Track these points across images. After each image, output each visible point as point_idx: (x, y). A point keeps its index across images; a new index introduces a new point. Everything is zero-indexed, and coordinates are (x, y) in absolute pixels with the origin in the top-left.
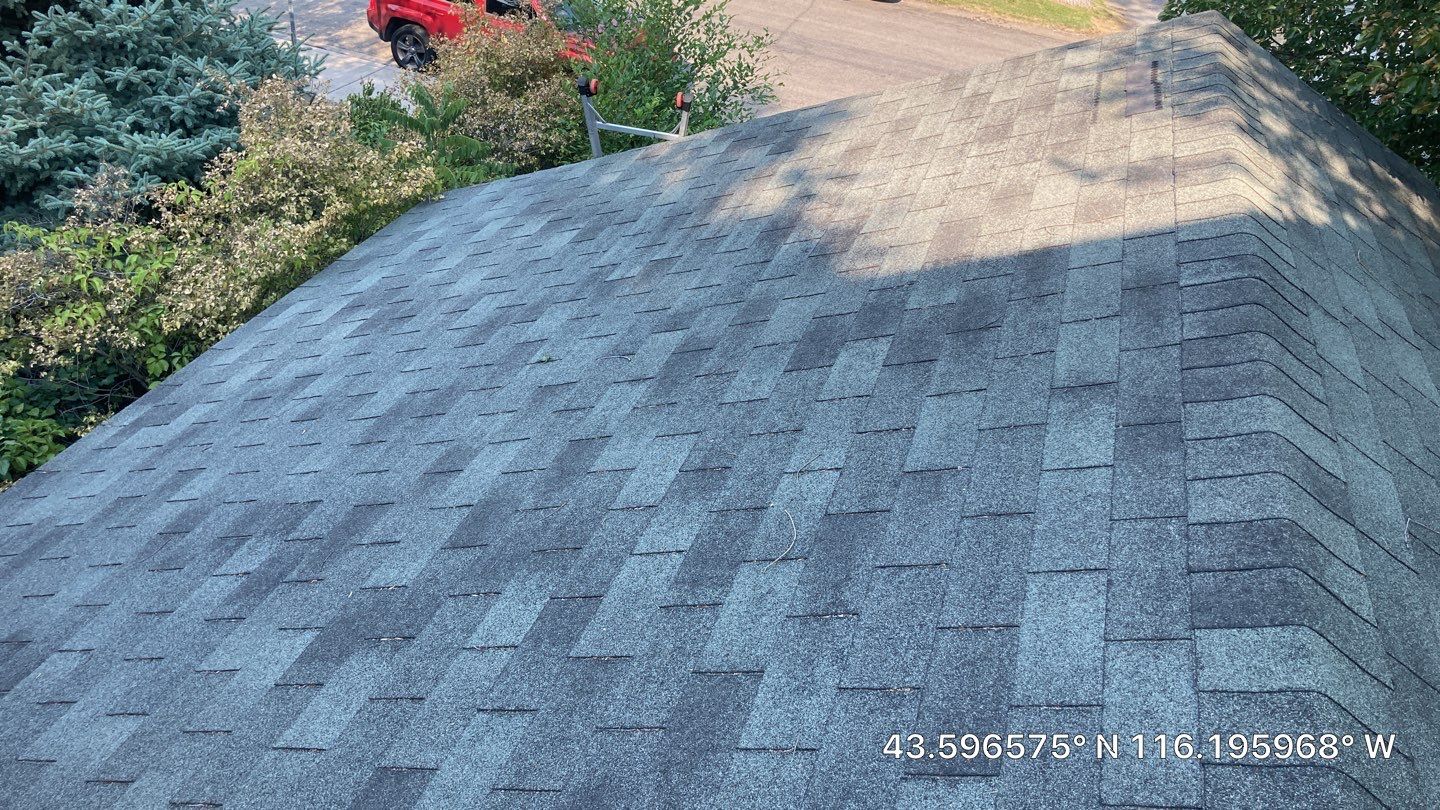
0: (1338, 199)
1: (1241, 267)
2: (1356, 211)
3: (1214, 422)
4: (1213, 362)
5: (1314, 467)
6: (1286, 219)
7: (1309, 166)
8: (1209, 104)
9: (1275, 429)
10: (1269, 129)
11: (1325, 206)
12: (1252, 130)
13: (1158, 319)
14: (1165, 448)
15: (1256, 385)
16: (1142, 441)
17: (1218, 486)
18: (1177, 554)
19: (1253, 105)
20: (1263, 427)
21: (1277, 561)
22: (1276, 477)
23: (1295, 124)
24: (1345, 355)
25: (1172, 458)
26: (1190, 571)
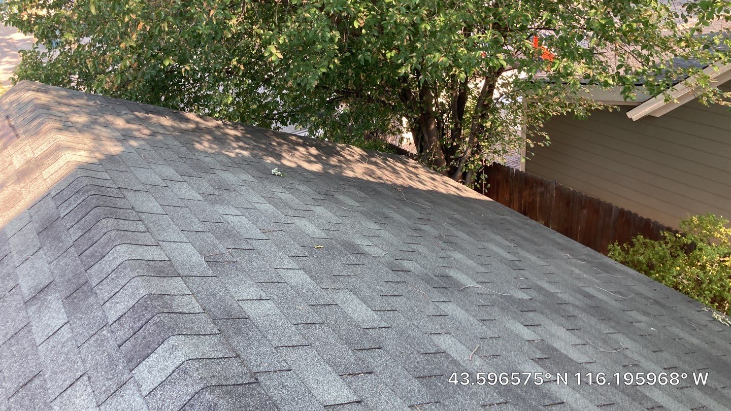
0: (126, 136)
1: (83, 194)
3: (101, 272)
4: (90, 244)
5: (152, 263)
6: (99, 160)
7: (104, 129)
9: (126, 258)
10: (76, 123)
11: (119, 144)
12: (67, 127)
13: (58, 239)
14: (87, 297)
15: (111, 244)
16: (76, 300)
17: (115, 300)
18: (112, 342)
19: (63, 115)
20: (121, 261)
21: (149, 316)
22: (135, 279)
23: (90, 114)
24: (150, 204)
25: (92, 300)
26: (120, 346)
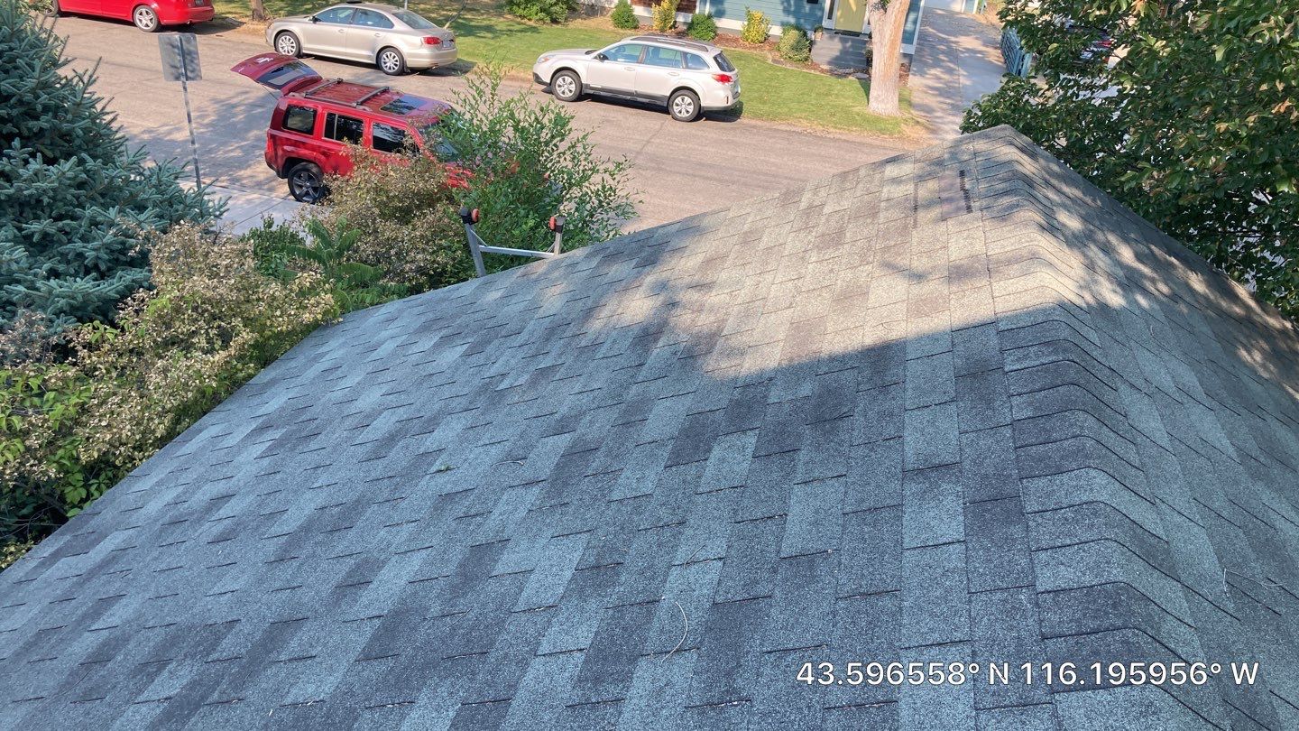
0: (1129, 282)
1: (1055, 352)
2: (1145, 292)
3: (1049, 495)
4: (1041, 439)
5: (1139, 531)
6: (1088, 304)
7: (1101, 255)
8: (1012, 207)
9: (1102, 499)
10: (1064, 225)
11: (1118, 289)
12: (1052, 228)
13: (989, 404)
14: (1008, 522)
15: (1082, 458)
16: (988, 516)
17: (1059, 555)
18: (1030, 622)
19: (1049, 205)
20: (1091, 499)
21: (1119, 623)
22: (1108, 544)
23: (1085, 219)
24: (1151, 422)
25: (1016, 531)
26: (1044, 638)
